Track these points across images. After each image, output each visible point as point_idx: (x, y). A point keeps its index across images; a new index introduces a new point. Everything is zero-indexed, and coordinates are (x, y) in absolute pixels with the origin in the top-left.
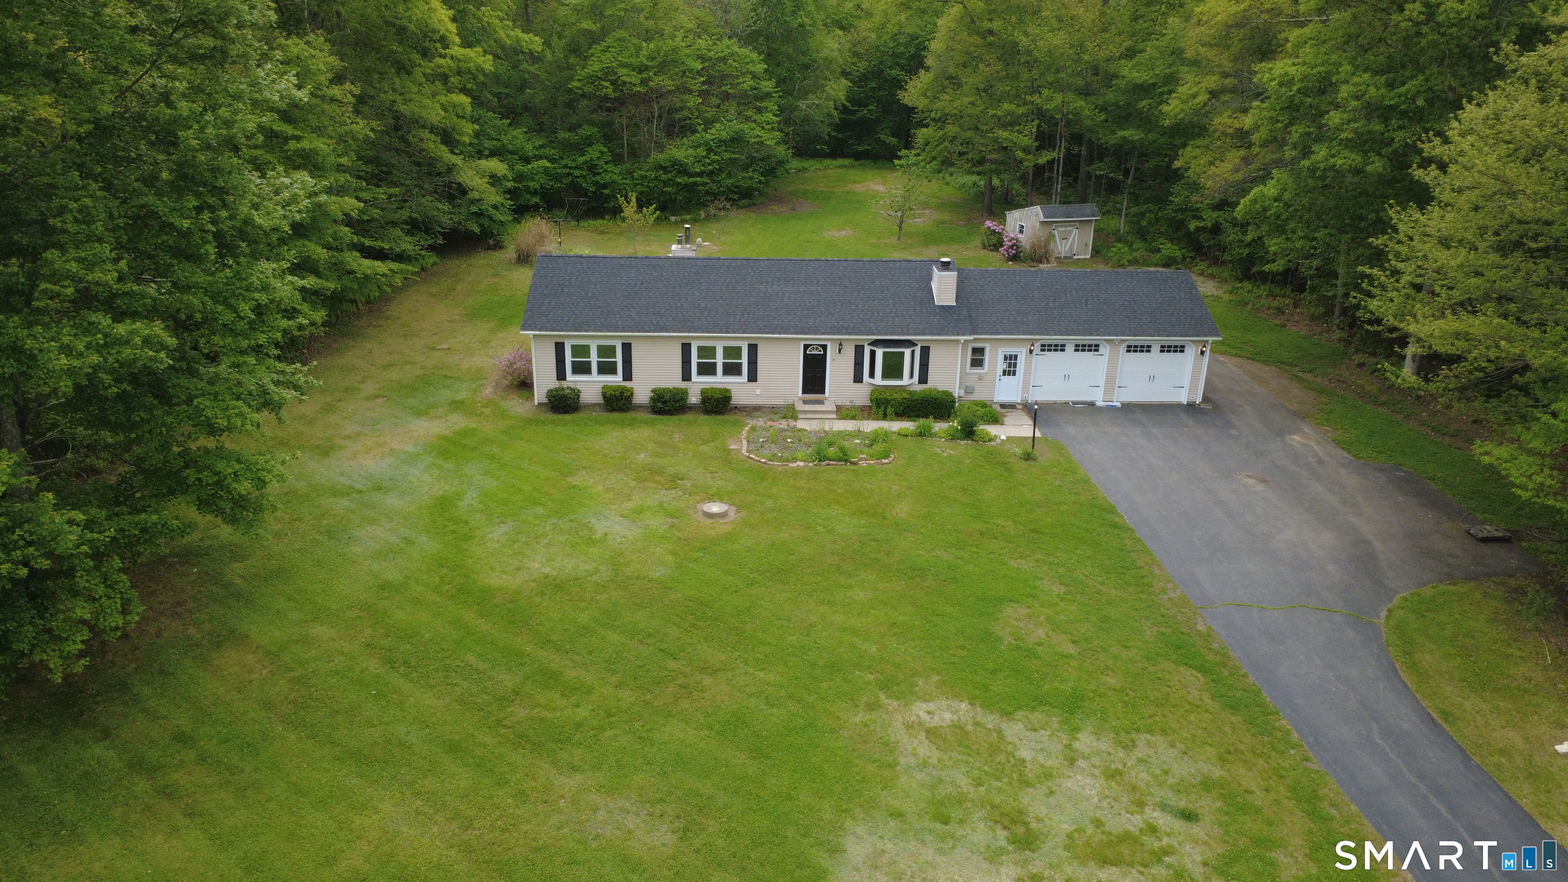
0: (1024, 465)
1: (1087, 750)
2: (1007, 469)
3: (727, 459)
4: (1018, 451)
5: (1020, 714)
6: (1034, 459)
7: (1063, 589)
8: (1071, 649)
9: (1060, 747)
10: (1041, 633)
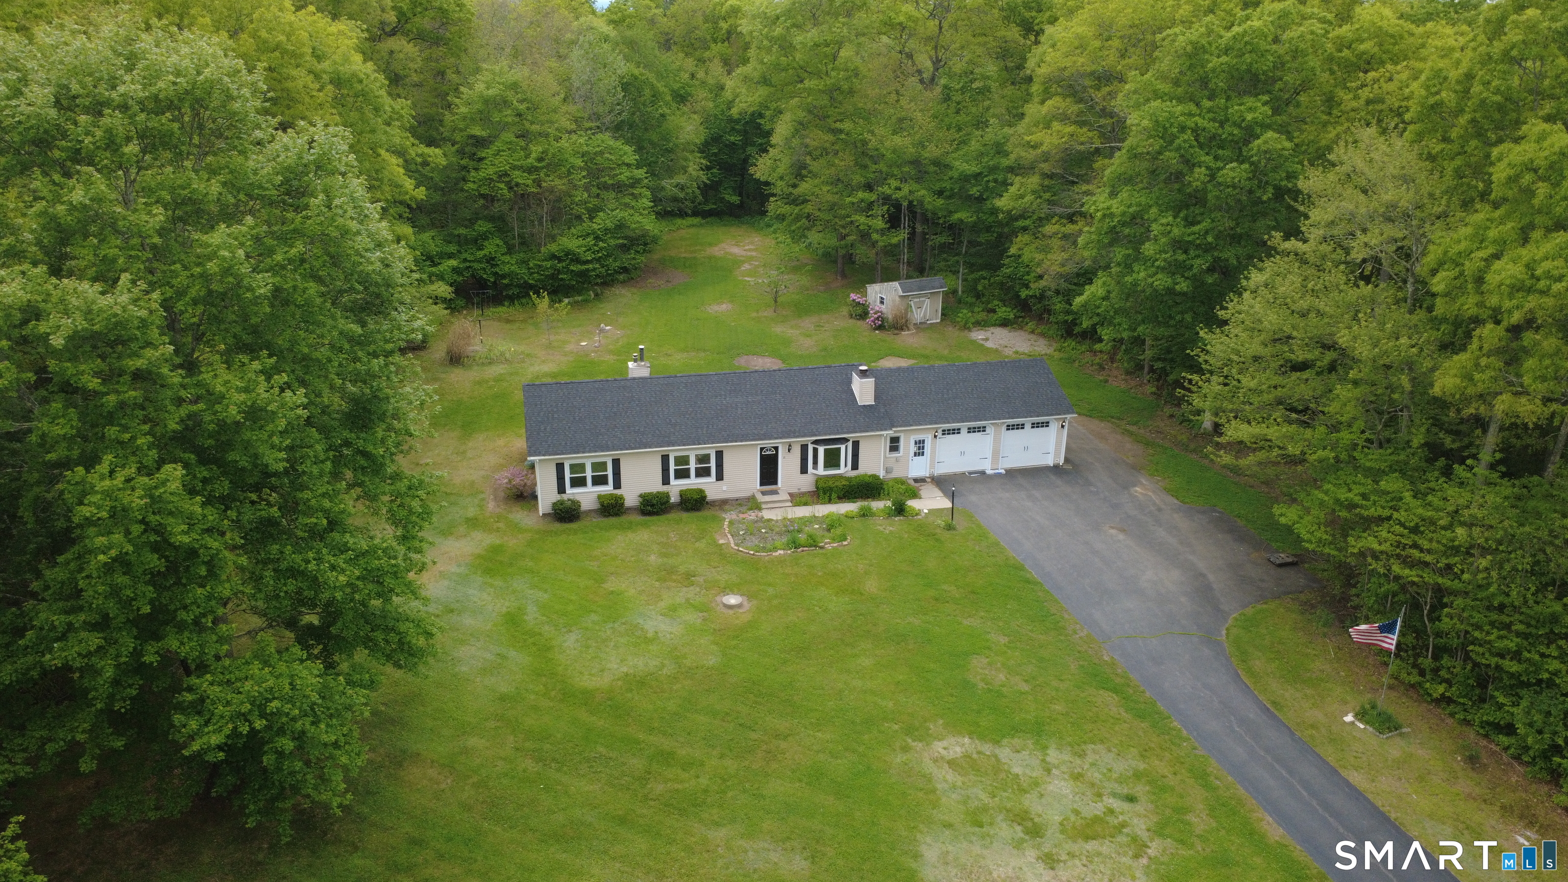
0: (947, 535)
1: (1056, 762)
2: (937, 540)
3: (722, 553)
4: (940, 522)
5: (1005, 741)
6: (954, 529)
7: (1007, 639)
8: (1025, 687)
9: (1038, 762)
10: (1001, 676)
